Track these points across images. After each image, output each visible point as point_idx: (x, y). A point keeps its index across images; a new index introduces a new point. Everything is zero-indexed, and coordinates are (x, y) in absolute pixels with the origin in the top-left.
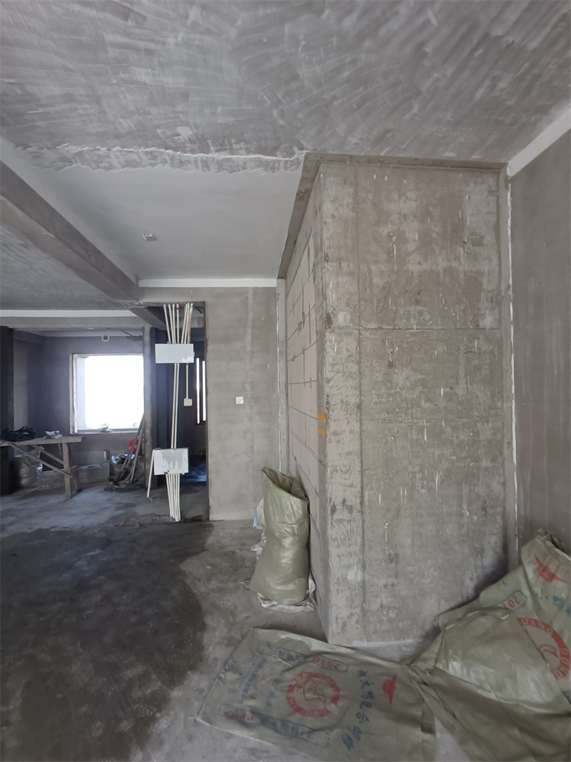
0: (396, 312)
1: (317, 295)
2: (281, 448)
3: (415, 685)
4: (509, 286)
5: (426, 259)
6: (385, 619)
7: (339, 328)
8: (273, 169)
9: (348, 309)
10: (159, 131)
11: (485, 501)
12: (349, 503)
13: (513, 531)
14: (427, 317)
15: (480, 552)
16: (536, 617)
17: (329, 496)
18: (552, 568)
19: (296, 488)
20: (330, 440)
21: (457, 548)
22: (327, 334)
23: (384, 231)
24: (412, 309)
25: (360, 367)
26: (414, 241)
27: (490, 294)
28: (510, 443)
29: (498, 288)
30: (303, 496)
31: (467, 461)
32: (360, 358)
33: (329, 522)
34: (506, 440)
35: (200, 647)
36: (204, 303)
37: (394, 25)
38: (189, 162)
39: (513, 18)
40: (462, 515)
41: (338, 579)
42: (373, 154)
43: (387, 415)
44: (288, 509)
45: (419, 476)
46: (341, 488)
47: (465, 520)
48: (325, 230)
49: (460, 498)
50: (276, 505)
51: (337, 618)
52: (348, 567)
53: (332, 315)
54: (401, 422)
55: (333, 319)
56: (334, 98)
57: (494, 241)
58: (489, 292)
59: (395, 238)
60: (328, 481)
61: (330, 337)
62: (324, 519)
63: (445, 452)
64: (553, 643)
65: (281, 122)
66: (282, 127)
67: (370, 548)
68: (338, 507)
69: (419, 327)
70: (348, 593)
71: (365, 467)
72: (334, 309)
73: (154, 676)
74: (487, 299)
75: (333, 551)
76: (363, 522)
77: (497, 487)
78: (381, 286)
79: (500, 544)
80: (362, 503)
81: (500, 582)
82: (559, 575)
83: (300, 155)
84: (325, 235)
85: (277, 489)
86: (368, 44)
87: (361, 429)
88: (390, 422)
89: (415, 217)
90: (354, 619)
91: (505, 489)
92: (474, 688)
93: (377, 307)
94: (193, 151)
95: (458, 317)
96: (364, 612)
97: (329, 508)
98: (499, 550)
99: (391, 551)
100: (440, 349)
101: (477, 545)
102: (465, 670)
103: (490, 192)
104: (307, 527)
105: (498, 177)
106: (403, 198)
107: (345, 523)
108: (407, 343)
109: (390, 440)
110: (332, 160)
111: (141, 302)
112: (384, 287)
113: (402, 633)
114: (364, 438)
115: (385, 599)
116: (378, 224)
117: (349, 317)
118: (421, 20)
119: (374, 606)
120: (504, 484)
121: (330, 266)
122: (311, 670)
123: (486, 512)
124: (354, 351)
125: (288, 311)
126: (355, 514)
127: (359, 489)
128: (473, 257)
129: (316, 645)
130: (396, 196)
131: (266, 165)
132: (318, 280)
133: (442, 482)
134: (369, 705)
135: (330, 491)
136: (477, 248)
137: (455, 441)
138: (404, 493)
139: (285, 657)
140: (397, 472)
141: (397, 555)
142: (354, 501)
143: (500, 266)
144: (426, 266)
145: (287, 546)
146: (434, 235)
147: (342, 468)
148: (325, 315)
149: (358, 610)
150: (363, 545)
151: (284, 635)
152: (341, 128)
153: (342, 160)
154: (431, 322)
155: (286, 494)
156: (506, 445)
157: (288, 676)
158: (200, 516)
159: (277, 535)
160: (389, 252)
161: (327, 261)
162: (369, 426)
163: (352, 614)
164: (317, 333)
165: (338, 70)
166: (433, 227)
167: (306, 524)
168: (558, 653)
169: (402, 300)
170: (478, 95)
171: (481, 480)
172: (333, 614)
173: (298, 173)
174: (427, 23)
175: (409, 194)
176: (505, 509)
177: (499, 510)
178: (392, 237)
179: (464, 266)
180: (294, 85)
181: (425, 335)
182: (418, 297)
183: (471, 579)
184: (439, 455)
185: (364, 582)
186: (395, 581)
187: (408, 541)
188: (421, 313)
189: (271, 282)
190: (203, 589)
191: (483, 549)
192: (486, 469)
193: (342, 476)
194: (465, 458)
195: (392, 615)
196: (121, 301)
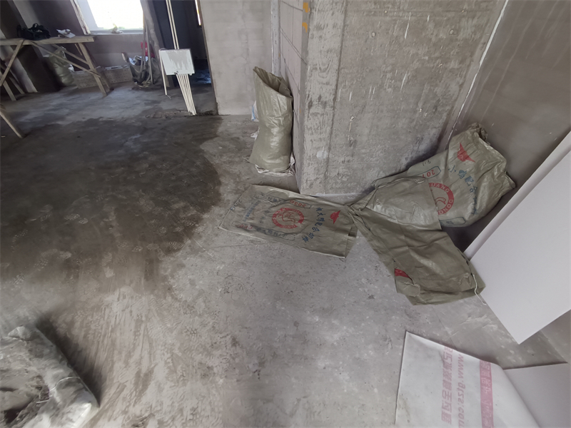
2: (274, 50)
3: (351, 216)
6: (339, 181)
11: (439, 100)
12: (323, 99)
13: (452, 125)
15: (420, 141)
16: (442, 183)
17: (307, 93)
18: (469, 153)
19: (283, 87)
20: (313, 35)
21: (403, 137)
28: (485, 44)
30: (289, 93)
31: (437, 62)
33: (306, 115)
34: (482, 41)
35: (219, 194)
40: (415, 112)
41: (310, 156)
43: (373, 6)
44: (275, 105)
45: (389, 75)
46: (319, 85)
47: (417, 115)
49: (419, 97)
50: (266, 101)
51: (307, 181)
52: (318, 149)
54: (386, 15)
60: (308, 78)
62: (302, 112)
63: (420, 52)
64: (446, 197)
67: (336, 136)
68: (315, 103)
70: (316, 166)
71: (342, 66)
73: (191, 208)
75: (308, 137)
76: (334, 116)
77: (454, 87)
79: (437, 135)
80: (335, 99)
81: (426, 161)
82: (472, 157)
85: (266, 87)
87: (344, 23)
88: (374, 15)
90: (318, 181)
91: (460, 90)
92: (386, 217)
96: (326, 177)
97: (307, 104)
98: (435, 140)
99: (352, 138)
101: (419, 136)
102: (383, 209)
104: (291, 120)
107: (319, 116)
109: (371, 37)
113: (350, 190)
114: (346, 34)
115: (341, 170)
119: (333, 174)
120: (461, 86)
122: (288, 207)
123: (436, 110)
126: (328, 108)
127: (334, 87)
129: (292, 195)
133: (408, 82)
134: (320, 224)
135: (308, 88)
137: (434, 39)
138: (372, 92)
139: (272, 200)
140: (371, 71)
141: (355, 141)
142: (328, 97)
145: (275, 133)
147: (321, 66)
149: (322, 176)
150: (331, 133)
151: (272, 189)
155: (273, 92)
156: (480, 46)
157: (273, 209)
158: (211, 111)
159: (267, 125)
162: (354, 19)
163: (317, 178)
167: (290, 118)
168: (446, 202)
171: (442, 81)
172: (304, 177)
176: (453, 107)
177: (448, 108)
183: (406, 159)
184: (413, 55)
185: (328, 159)
186: (351, 159)
187: (366, 131)
190: (217, 162)
191: (422, 139)
192: (452, 71)
193: (321, 74)
194: (437, 58)
195: (345, 179)
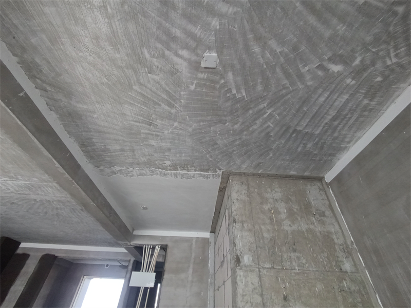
0: (282, 256)
1: (230, 243)
4: (352, 242)
5: (294, 224)
7: (245, 266)
8: (207, 178)
9: (250, 252)
10: (156, 162)
14: (304, 261)
22: (238, 270)
23: (266, 207)
24: (292, 254)
25: (263, 299)
26: (284, 213)
27: (341, 247)
29: (345, 242)
32: (262, 291)
36: (167, 245)
37: (255, 127)
38: (168, 174)
39: (305, 124)
42: (255, 172)
48: (233, 206)
53: (240, 257)
55: (241, 260)
56: (234, 151)
57: (332, 214)
58: (340, 245)
59: (273, 211)
61: (240, 273)
65: (211, 159)
66: (211, 161)
69: (300, 268)
72: (241, 253)
74: (341, 250)
78: (269, 239)
83: (220, 172)
84: (234, 209)
86: (245, 133)
89: (282, 200)
93: (269, 252)
94: (170, 170)
95: (325, 262)
100: (319, 287)
103: (320, 189)
105: (322, 183)
106: (274, 191)
108: (294, 280)
110: (235, 174)
111: (132, 243)
112: (271, 239)
116: (262, 203)
117: (251, 259)
118: (266, 125)
121: (238, 225)
124: (257, 285)
125: (216, 254)
128: (323, 223)
130: (270, 191)
131: (204, 176)
132: (231, 234)
136: (322, 218)
143: (341, 228)
144: (295, 227)
146: (295, 210)
148: (235, 257)
152: (238, 162)
153: (240, 174)
154: (307, 265)
160: (271, 219)
161: (235, 222)
164: (231, 270)
165: (234, 141)
166: (294, 206)
169: (284, 249)
170: (299, 149)
173: (219, 180)
174: (269, 126)
175: (276, 190)
178: (271, 210)
179: (318, 229)
180: (216, 146)
181: (306, 275)
182: (294, 247)
188: (298, 258)
189: (206, 235)
196: (120, 242)
